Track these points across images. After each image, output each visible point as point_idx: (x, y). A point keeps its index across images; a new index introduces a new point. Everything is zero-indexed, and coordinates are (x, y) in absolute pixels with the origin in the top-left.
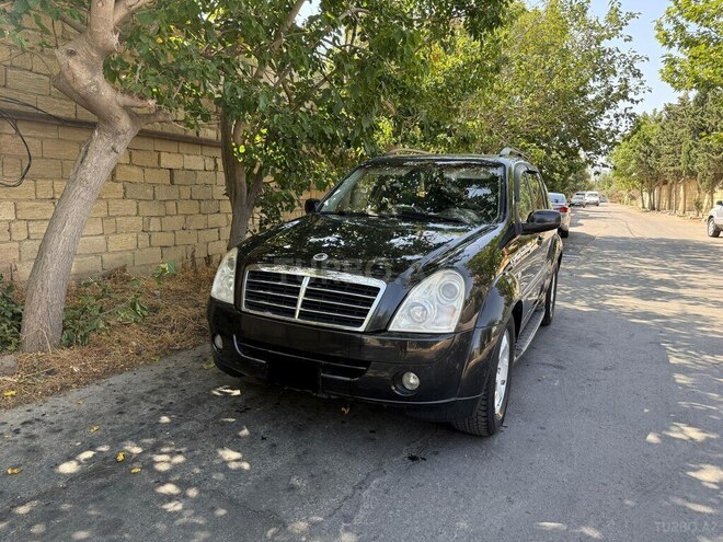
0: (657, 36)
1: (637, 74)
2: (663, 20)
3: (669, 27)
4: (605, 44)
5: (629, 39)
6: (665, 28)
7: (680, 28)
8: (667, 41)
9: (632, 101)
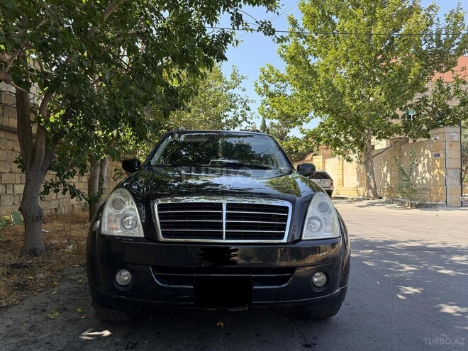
0: (256, 90)
1: (249, 109)
2: (258, 82)
3: (261, 85)
4: (230, 91)
5: (244, 90)
6: (259, 86)
7: (266, 86)
8: (260, 93)
9: (249, 123)
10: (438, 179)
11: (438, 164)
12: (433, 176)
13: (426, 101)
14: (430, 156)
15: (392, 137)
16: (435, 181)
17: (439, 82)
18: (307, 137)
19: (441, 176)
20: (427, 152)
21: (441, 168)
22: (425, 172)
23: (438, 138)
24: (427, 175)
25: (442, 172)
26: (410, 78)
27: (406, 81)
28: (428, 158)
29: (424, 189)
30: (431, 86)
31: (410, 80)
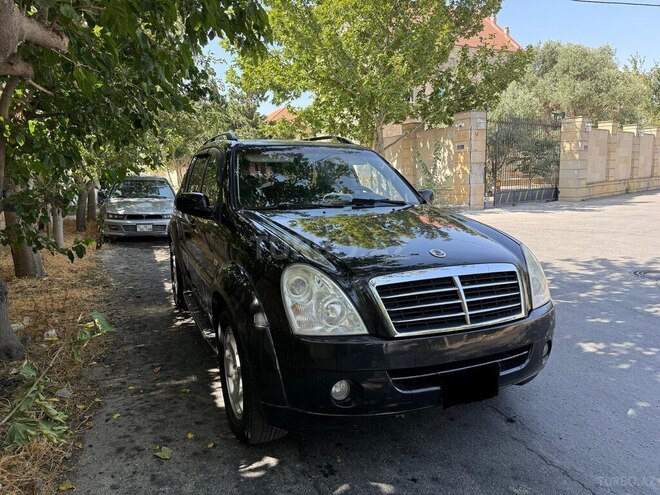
10: (461, 176)
11: (462, 158)
12: (455, 173)
13: (450, 75)
14: (451, 148)
15: (405, 122)
16: (457, 179)
17: (465, 49)
18: (298, 120)
19: (464, 172)
20: (448, 142)
21: (464, 164)
22: (444, 168)
23: (463, 125)
24: (448, 172)
25: (466, 169)
26: (438, 45)
27: (432, 48)
28: (449, 150)
29: (443, 189)
30: (455, 55)
31: (437, 48)
